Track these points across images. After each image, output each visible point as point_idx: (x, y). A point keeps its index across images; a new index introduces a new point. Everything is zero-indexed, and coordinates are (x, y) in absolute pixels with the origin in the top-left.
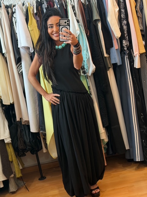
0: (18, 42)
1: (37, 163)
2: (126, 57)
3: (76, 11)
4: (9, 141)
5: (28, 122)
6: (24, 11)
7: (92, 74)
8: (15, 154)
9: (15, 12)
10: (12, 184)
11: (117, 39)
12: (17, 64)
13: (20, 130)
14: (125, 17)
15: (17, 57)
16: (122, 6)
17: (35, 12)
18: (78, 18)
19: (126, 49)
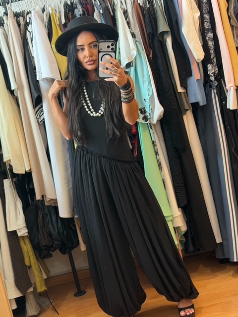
0: (36, 72)
1: (71, 268)
2: (214, 92)
3: (129, 19)
4: (25, 233)
5: (55, 201)
6: (45, 20)
7: (157, 121)
8: (34, 255)
9: (30, 22)
10: (31, 303)
11: (198, 63)
12: (34, 107)
13: (43, 215)
14: (210, 27)
15: (36, 95)
16: (204, 8)
17: (63, 21)
18: (133, 31)
19: (212, 78)
